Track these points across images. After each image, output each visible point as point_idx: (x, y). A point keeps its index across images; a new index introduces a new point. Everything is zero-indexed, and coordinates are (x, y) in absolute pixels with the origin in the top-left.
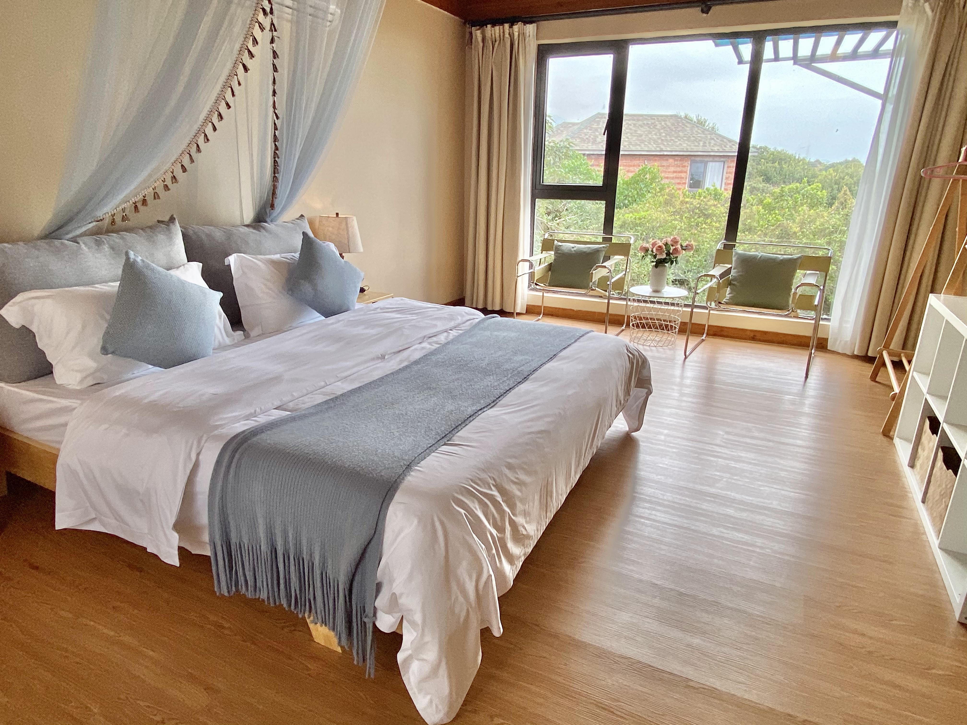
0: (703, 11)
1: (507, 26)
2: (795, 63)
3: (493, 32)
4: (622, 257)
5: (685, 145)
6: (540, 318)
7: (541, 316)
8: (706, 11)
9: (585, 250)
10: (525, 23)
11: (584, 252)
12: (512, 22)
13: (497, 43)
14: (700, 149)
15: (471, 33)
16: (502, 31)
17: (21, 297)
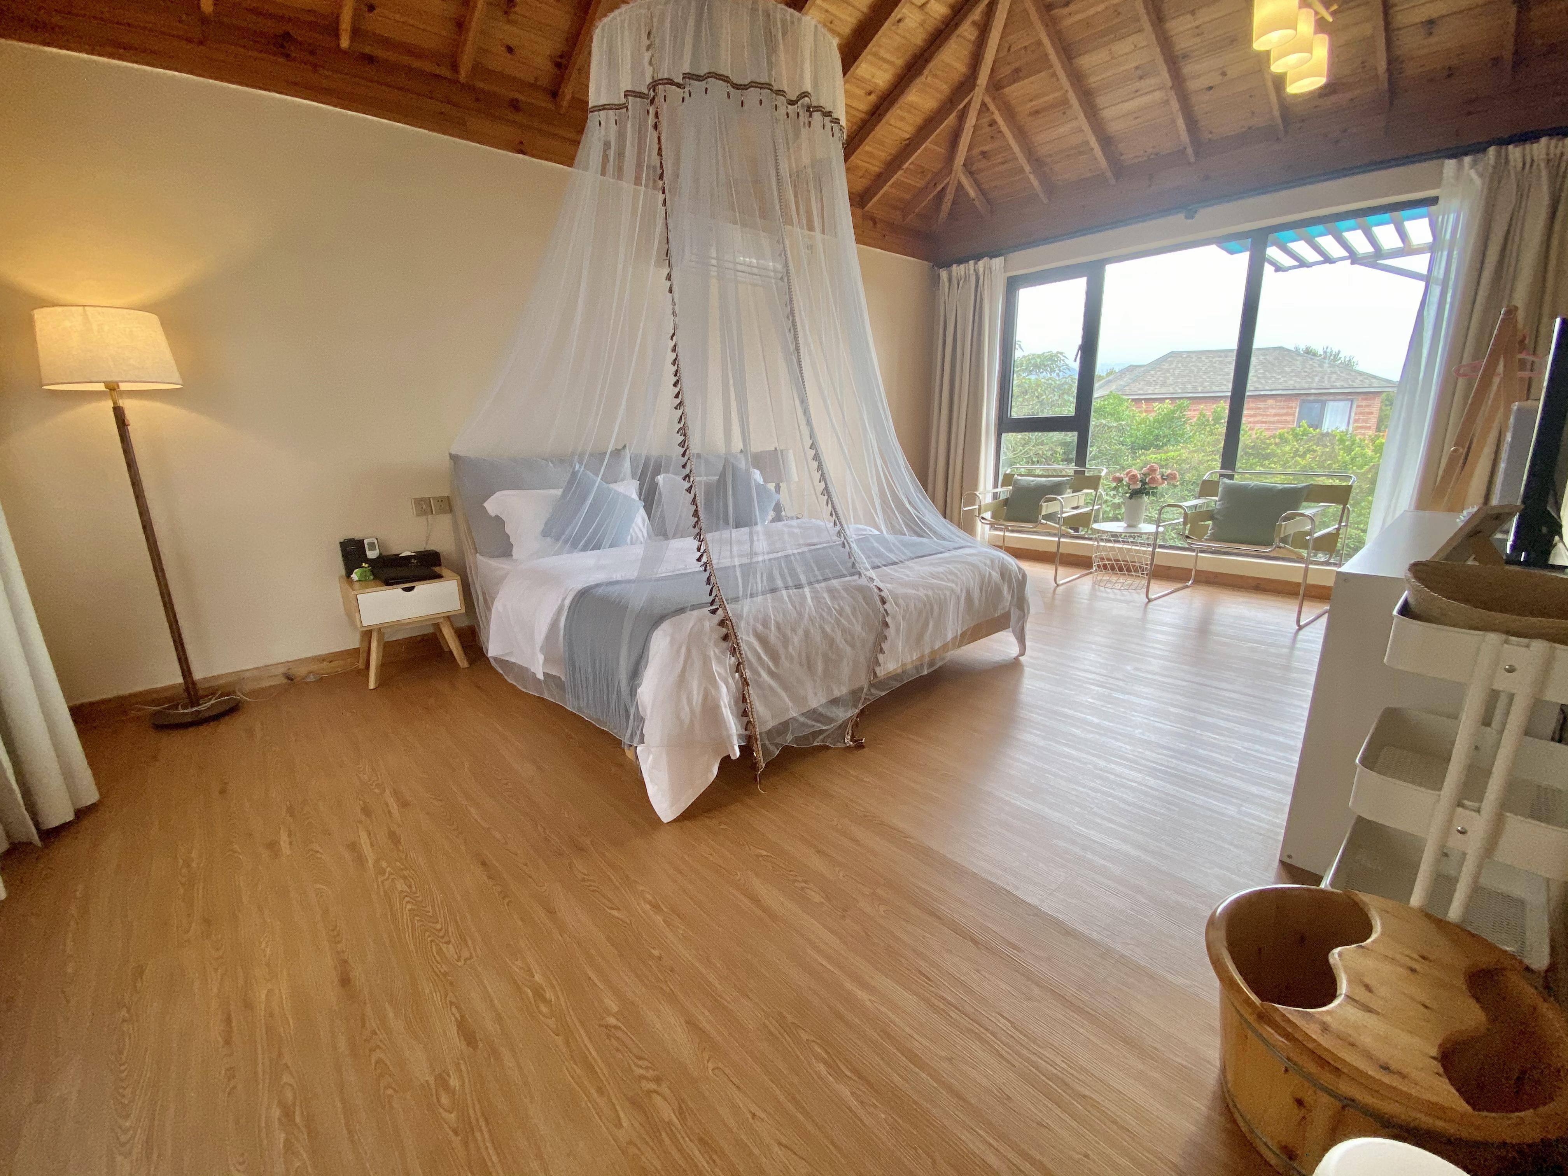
0: (1187, 217)
1: (972, 263)
2: (1352, 263)
3: (959, 271)
4: (1092, 491)
5: (1292, 382)
8: (1191, 216)
9: (1045, 483)
10: (991, 257)
11: (1044, 486)
12: (977, 258)
13: (963, 280)
14: (1314, 385)
15: (939, 275)
16: (967, 268)
17: (498, 494)
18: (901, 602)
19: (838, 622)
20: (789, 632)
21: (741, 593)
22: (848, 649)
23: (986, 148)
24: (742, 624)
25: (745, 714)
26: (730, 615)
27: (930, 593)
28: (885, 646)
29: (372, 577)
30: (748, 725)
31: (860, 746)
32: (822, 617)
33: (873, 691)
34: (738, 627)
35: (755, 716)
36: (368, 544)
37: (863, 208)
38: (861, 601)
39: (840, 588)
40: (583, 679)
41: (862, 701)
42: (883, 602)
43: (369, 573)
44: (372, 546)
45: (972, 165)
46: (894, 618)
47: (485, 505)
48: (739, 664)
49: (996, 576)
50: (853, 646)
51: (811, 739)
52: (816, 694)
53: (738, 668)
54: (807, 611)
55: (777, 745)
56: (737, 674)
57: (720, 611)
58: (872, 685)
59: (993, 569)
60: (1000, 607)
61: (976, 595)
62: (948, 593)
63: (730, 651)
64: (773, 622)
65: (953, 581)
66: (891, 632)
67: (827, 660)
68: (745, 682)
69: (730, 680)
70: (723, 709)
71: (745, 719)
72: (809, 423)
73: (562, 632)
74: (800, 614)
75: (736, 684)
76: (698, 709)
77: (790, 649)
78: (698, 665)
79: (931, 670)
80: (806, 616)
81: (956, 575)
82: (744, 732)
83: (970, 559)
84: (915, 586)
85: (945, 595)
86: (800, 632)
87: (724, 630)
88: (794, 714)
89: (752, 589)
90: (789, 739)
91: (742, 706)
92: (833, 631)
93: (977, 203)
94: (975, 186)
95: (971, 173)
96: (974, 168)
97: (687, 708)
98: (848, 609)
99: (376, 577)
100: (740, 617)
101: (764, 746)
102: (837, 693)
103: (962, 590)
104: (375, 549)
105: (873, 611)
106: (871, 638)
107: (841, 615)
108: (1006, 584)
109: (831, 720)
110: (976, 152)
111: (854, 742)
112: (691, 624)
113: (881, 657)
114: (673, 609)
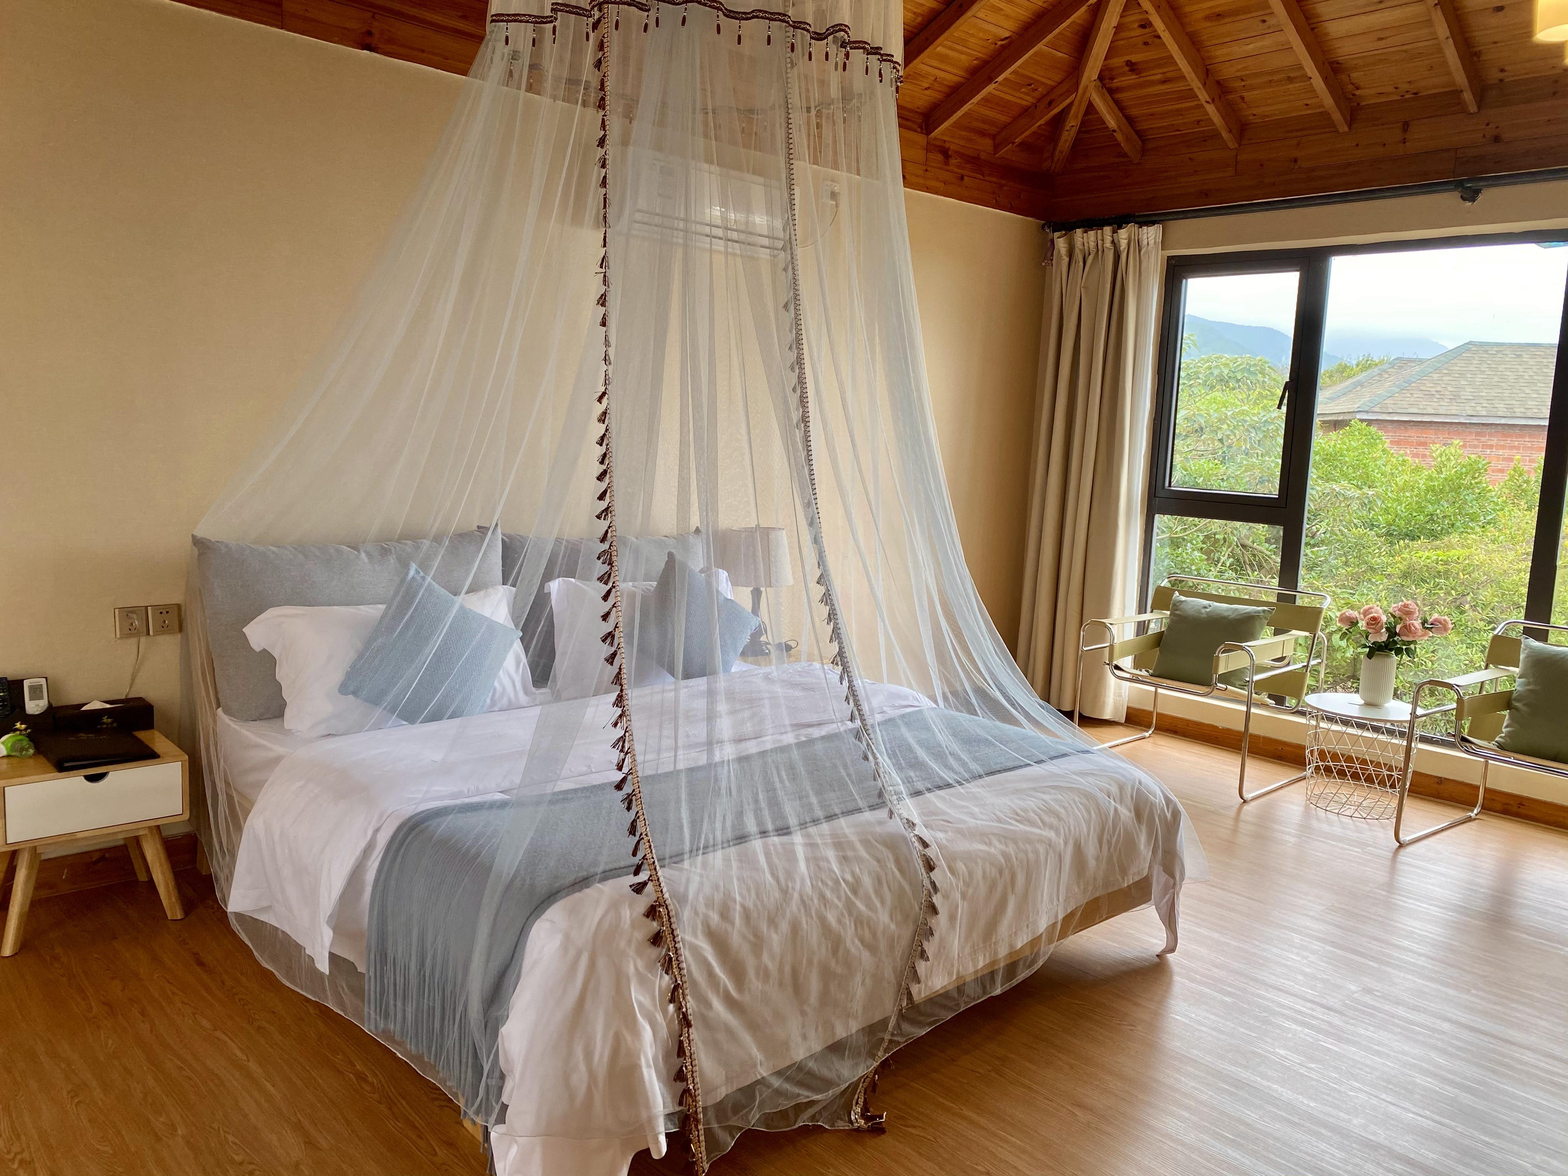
0: (1463, 199)
1: (1108, 230)
3: (1085, 240)
4: (1307, 634)
6: (1147, 734)
7: (1150, 732)
8: (1471, 195)
9: (1226, 614)
10: (1141, 224)
11: (1225, 618)
12: (1118, 223)
13: (1091, 257)
15: (1052, 241)
16: (1099, 237)
17: (271, 613)
18: (961, 867)
19: (850, 906)
20: (764, 927)
21: (687, 848)
22: (866, 955)
23: (1134, 58)
24: (686, 914)
25: (680, 1076)
26: (666, 896)
27: (1011, 849)
28: (930, 948)
29: (31, 751)
30: (685, 1096)
31: (878, 1130)
32: (822, 897)
33: (906, 1027)
34: (678, 919)
35: (697, 1080)
36: (31, 687)
37: (928, 132)
38: (891, 865)
39: (854, 838)
40: (400, 980)
41: (885, 1045)
42: (930, 866)
43: (26, 743)
44: (36, 692)
45: (1112, 79)
46: (946, 897)
47: (244, 630)
48: (676, 987)
49: (1126, 814)
50: (872, 948)
51: (791, 1115)
52: (804, 1037)
53: (675, 995)
54: (798, 886)
55: (730, 1130)
56: (671, 1007)
57: (650, 887)
58: (902, 1016)
59: (1121, 801)
60: (1133, 870)
61: (1091, 850)
62: (1041, 849)
63: (663, 965)
64: (738, 907)
65: (1051, 827)
66: (940, 923)
67: (826, 974)
68: (685, 1021)
69: (659, 1017)
70: (645, 1071)
71: (681, 1086)
72: (817, 540)
73: (368, 889)
74: (785, 892)
75: (669, 1025)
76: (601, 1071)
77: (766, 958)
78: (606, 989)
79: (1007, 986)
80: (796, 896)
81: (1058, 817)
82: (678, 1109)
83: (1085, 783)
84: (983, 836)
85: (1036, 852)
86: (784, 927)
87: (655, 925)
88: (763, 1072)
89: (707, 840)
90: (754, 1119)
91: (677, 1062)
92: (839, 921)
93: (1119, 137)
94: (1116, 109)
95: (1111, 91)
96: (1116, 83)
97: (582, 1067)
98: (867, 882)
99: (40, 750)
100: (682, 899)
101: (708, 1132)
102: (841, 1033)
103: (1066, 843)
104: (42, 698)
105: (911, 885)
106: (906, 934)
107: (855, 892)
108: (1144, 828)
109: (828, 1084)
110: (1118, 61)
111: (867, 1119)
112: (600, 912)
113: (922, 967)
114: (571, 878)
